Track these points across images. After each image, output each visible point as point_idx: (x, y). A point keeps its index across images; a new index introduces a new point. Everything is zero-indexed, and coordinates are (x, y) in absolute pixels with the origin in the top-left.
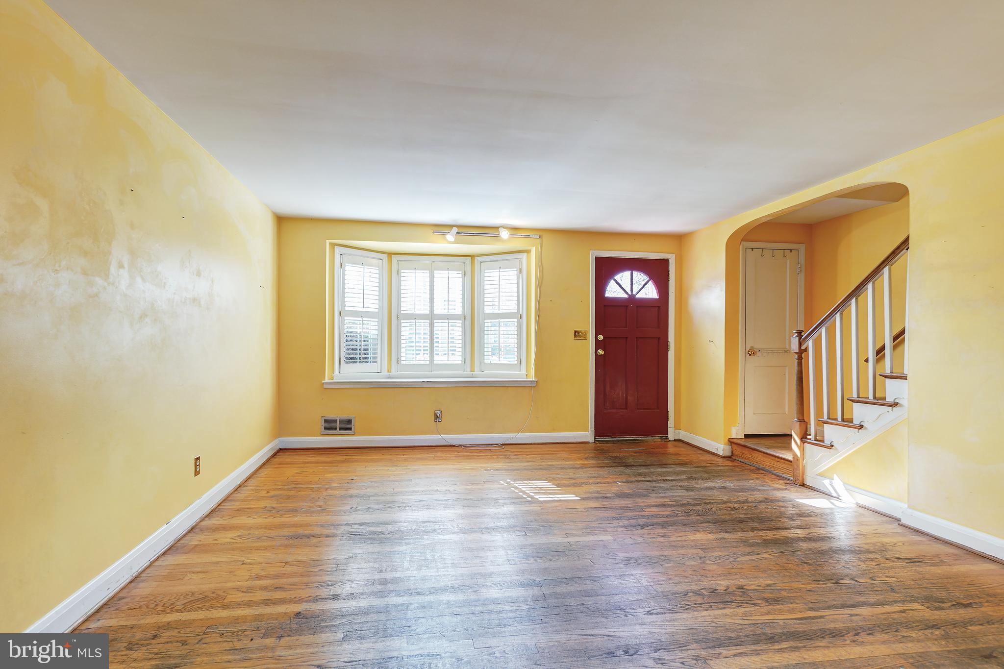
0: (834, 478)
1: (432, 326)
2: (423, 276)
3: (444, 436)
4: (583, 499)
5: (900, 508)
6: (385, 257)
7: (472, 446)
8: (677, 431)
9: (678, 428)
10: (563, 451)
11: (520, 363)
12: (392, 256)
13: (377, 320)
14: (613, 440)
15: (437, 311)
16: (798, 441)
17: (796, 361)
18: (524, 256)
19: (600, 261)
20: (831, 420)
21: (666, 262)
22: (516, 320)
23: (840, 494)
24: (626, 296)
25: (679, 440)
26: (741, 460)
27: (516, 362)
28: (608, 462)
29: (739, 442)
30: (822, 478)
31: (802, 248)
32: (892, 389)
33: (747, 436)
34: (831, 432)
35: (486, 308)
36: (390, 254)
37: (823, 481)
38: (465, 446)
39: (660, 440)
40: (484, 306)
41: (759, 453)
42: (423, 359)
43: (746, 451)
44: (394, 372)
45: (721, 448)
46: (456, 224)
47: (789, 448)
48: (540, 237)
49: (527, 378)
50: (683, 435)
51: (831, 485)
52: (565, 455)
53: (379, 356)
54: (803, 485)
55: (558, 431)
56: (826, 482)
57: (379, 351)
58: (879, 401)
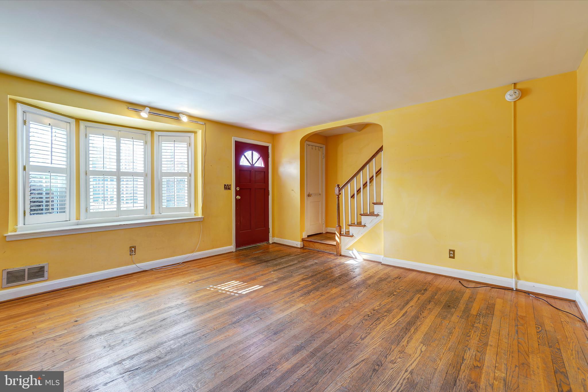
0: (354, 250)
1: (119, 181)
2: (110, 143)
3: (139, 265)
4: (265, 286)
5: (381, 258)
6: (73, 121)
7: (161, 268)
8: (273, 238)
9: (273, 236)
10: (224, 260)
11: (190, 207)
12: (80, 121)
13: (65, 175)
14: (245, 248)
15: (123, 169)
16: (339, 235)
17: (337, 199)
18: (192, 135)
19: (237, 143)
20: (352, 225)
21: (267, 147)
22: (186, 177)
23: (357, 257)
24: (250, 165)
25: (274, 243)
26: (308, 248)
27: (186, 206)
28: (254, 261)
29: (305, 239)
30: (348, 251)
31: (324, 147)
32: (377, 209)
33: (309, 236)
34: (353, 230)
35: (163, 169)
36: (78, 120)
37: (349, 252)
38: (155, 269)
39: (266, 244)
40: (161, 167)
41: (318, 244)
42: (112, 207)
43: (311, 244)
44: (83, 219)
45: (298, 244)
46: (149, 105)
47: (334, 239)
48: (205, 124)
49: (195, 216)
50: (277, 240)
51: (353, 253)
52: (227, 262)
53: (67, 206)
54: (341, 255)
55: (216, 248)
56: (350, 252)
57: (67, 202)
58: (372, 214)
